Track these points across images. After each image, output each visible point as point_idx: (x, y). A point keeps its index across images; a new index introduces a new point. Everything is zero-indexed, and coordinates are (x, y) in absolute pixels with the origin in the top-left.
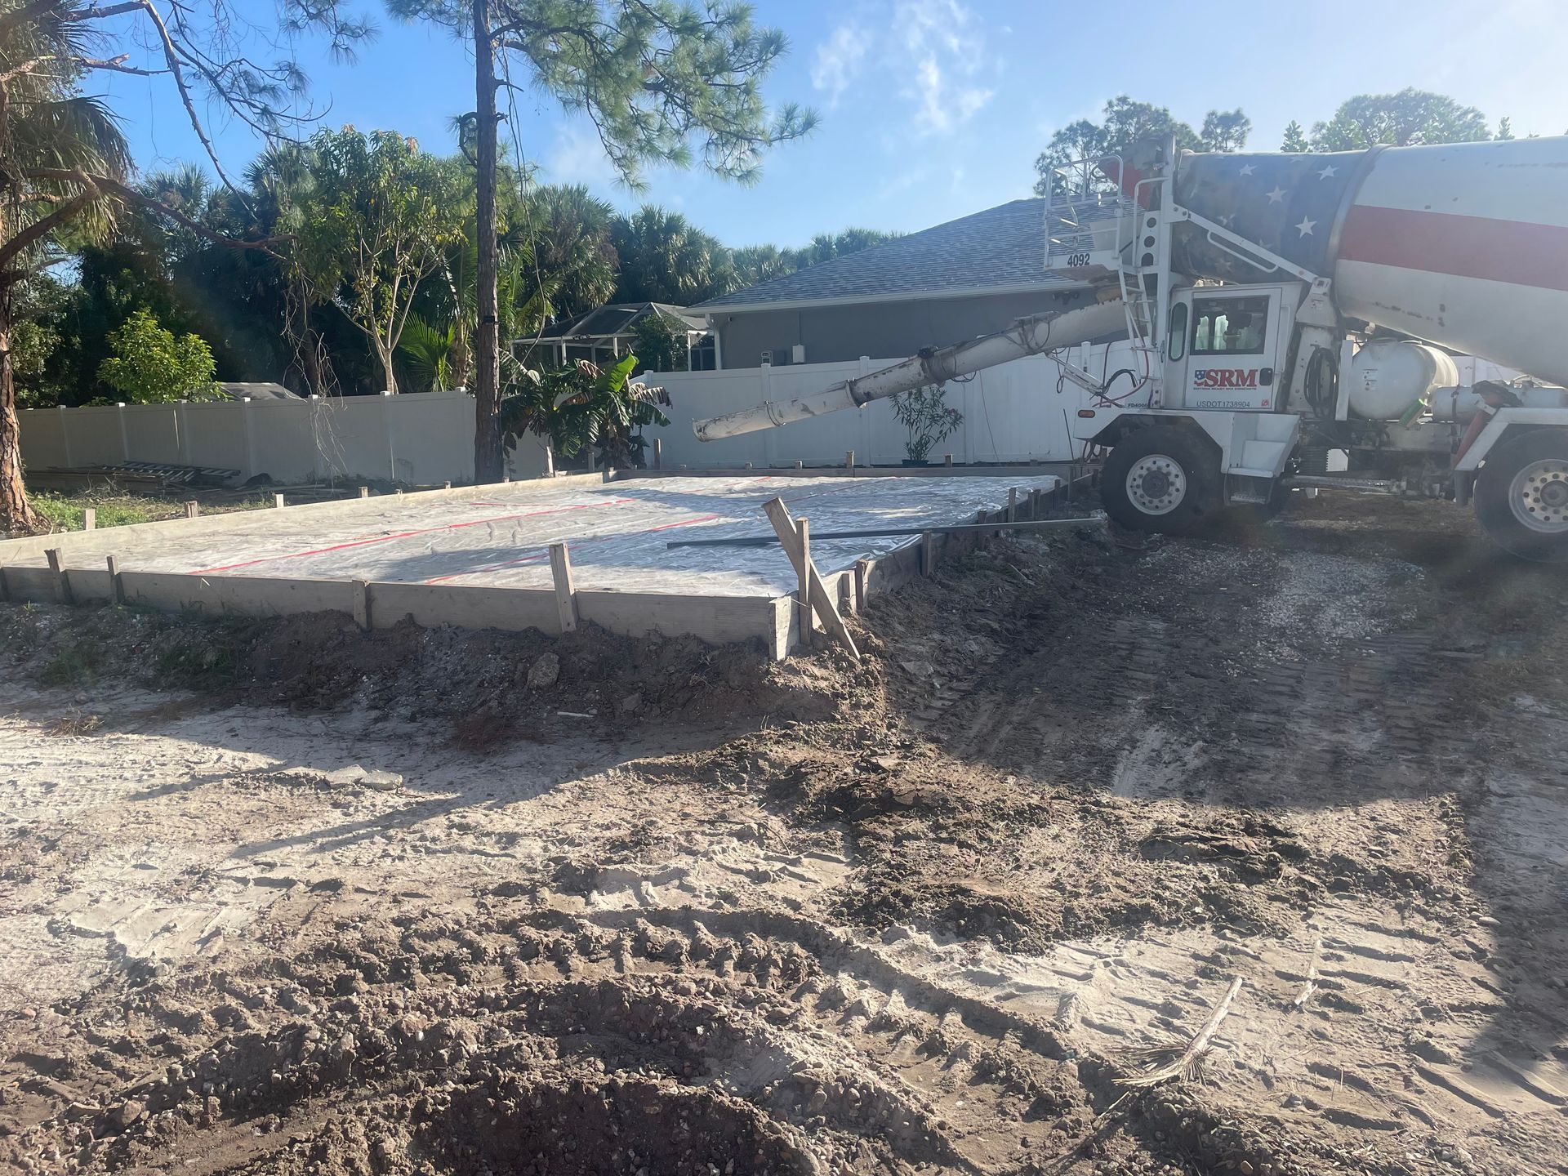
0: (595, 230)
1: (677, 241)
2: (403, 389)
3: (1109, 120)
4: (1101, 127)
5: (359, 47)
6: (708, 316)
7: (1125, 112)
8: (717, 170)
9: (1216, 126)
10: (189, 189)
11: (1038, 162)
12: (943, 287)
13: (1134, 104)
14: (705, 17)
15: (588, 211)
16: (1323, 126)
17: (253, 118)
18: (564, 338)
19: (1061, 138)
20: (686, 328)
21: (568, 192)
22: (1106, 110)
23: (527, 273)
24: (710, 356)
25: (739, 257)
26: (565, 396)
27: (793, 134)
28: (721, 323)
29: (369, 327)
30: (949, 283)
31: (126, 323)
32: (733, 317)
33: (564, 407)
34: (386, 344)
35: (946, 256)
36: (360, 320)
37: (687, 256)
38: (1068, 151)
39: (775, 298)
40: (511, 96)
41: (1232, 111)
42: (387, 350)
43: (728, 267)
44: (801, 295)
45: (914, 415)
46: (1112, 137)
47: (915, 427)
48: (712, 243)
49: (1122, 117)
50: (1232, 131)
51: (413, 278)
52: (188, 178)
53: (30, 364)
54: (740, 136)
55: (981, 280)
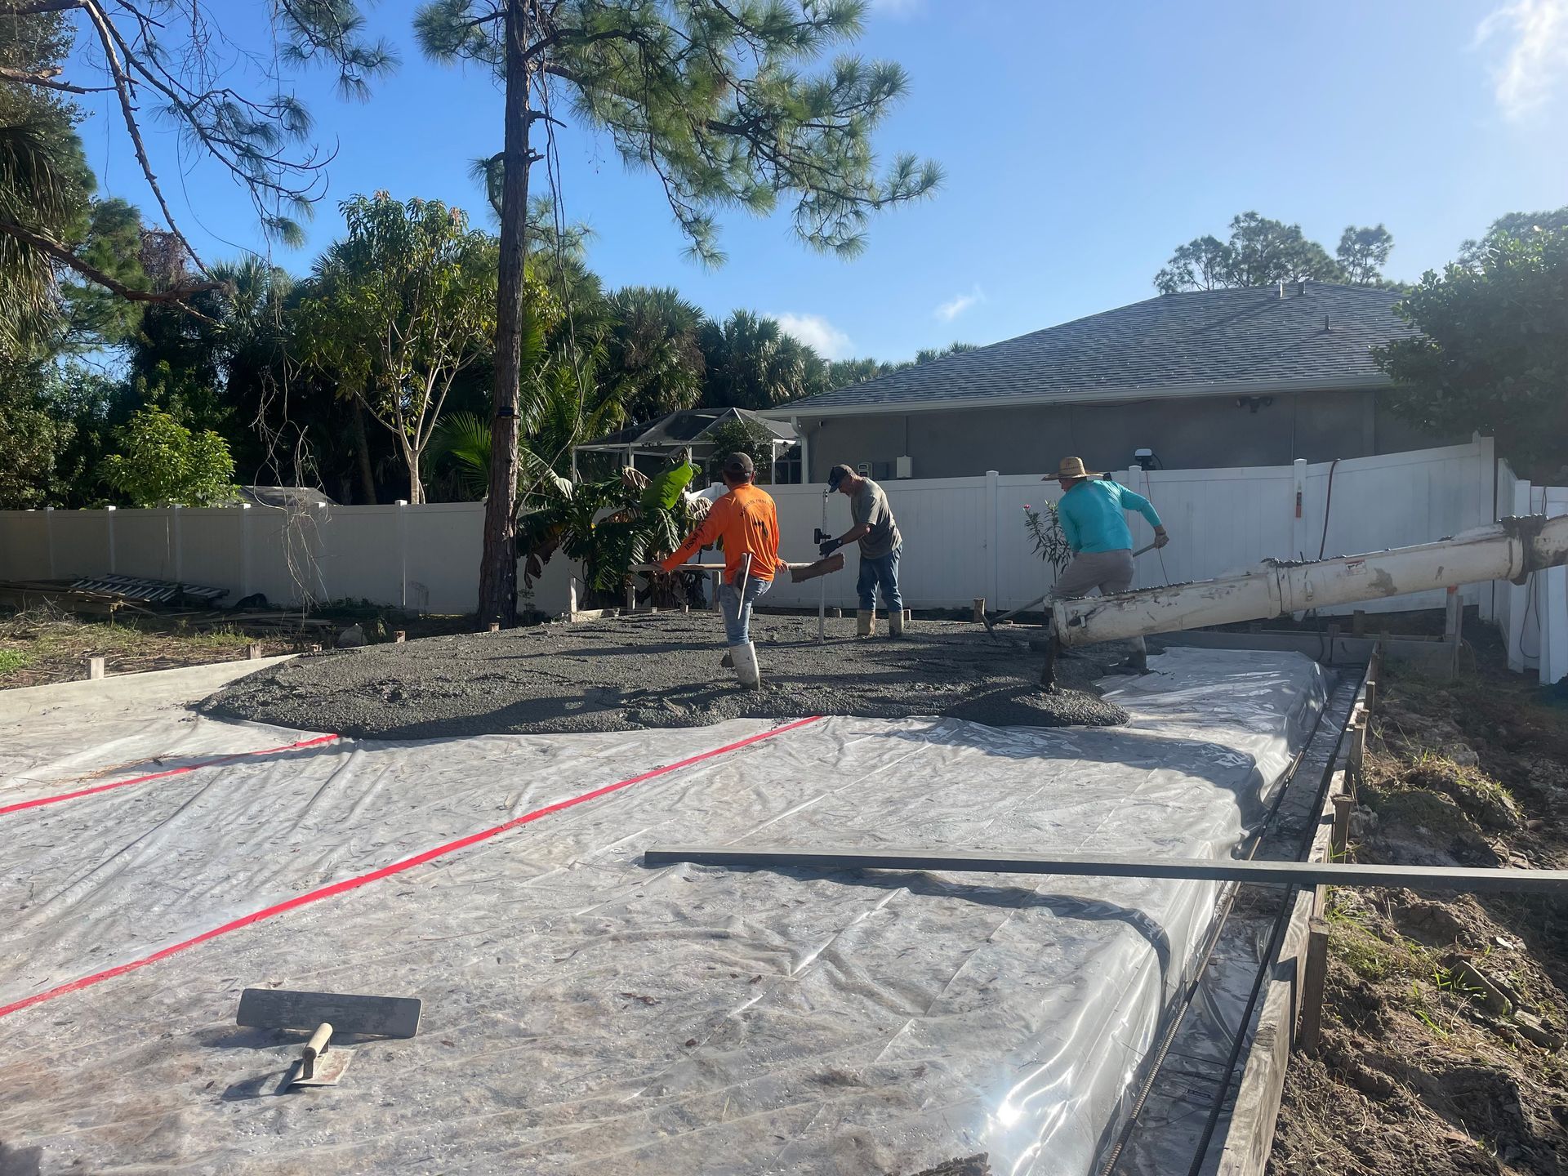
0: (681, 333)
1: (769, 347)
2: (432, 496)
3: (1234, 237)
4: (1226, 244)
5: (373, 80)
6: (794, 421)
7: (1255, 228)
8: (811, 239)
9: (1354, 243)
10: (247, 281)
11: (1157, 278)
12: (1090, 387)
13: (1262, 221)
14: (800, 16)
15: (674, 312)
16: (1472, 244)
17: (232, 158)
18: (632, 445)
19: (1183, 253)
20: (770, 436)
21: (658, 295)
22: (1232, 226)
23: (601, 376)
24: (797, 468)
25: (836, 370)
26: (605, 512)
27: (908, 195)
28: (810, 428)
29: (396, 426)
30: (1099, 383)
31: (136, 416)
32: (825, 421)
33: (604, 526)
34: (412, 446)
35: (1091, 352)
36: (387, 417)
37: (780, 364)
38: (1190, 267)
39: (877, 399)
40: (551, 133)
41: (1373, 227)
42: (414, 452)
43: (824, 377)
44: (911, 396)
45: (1060, 549)
46: (1238, 254)
47: (1060, 565)
48: (808, 353)
49: (1249, 234)
50: (1373, 247)
51: (450, 371)
52: (248, 267)
53: (38, 460)
54: (840, 196)
55: (1140, 381)
